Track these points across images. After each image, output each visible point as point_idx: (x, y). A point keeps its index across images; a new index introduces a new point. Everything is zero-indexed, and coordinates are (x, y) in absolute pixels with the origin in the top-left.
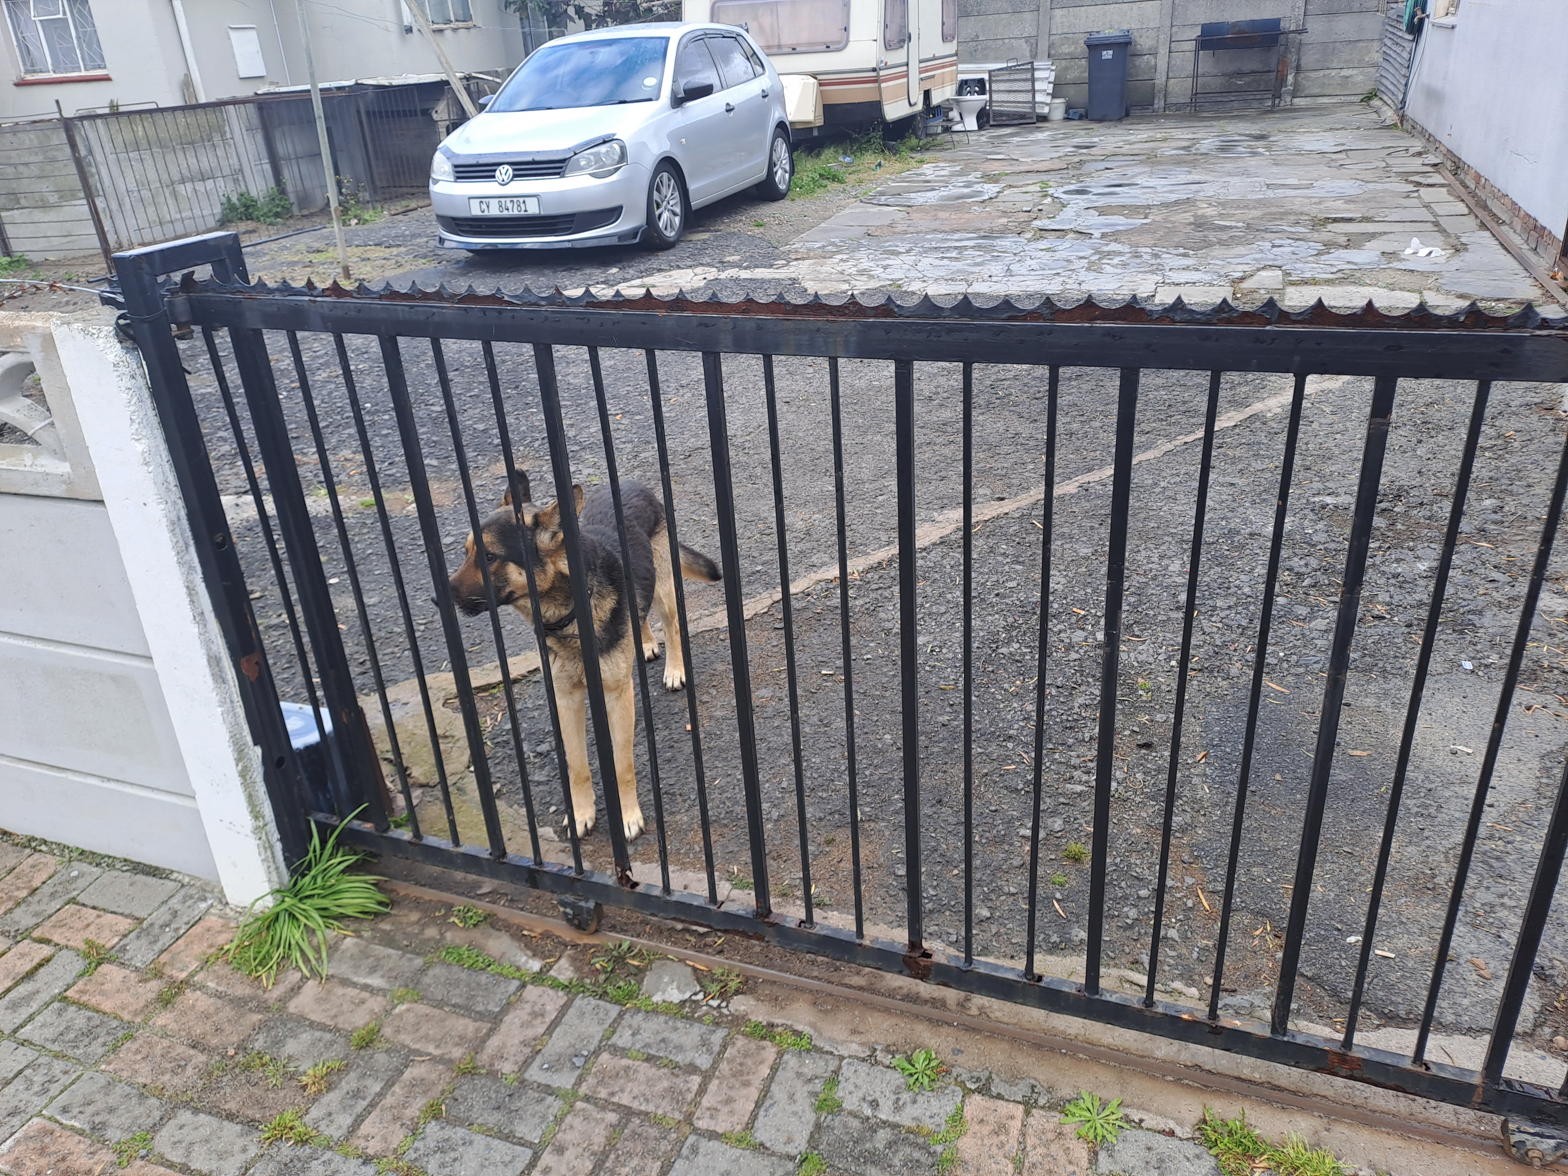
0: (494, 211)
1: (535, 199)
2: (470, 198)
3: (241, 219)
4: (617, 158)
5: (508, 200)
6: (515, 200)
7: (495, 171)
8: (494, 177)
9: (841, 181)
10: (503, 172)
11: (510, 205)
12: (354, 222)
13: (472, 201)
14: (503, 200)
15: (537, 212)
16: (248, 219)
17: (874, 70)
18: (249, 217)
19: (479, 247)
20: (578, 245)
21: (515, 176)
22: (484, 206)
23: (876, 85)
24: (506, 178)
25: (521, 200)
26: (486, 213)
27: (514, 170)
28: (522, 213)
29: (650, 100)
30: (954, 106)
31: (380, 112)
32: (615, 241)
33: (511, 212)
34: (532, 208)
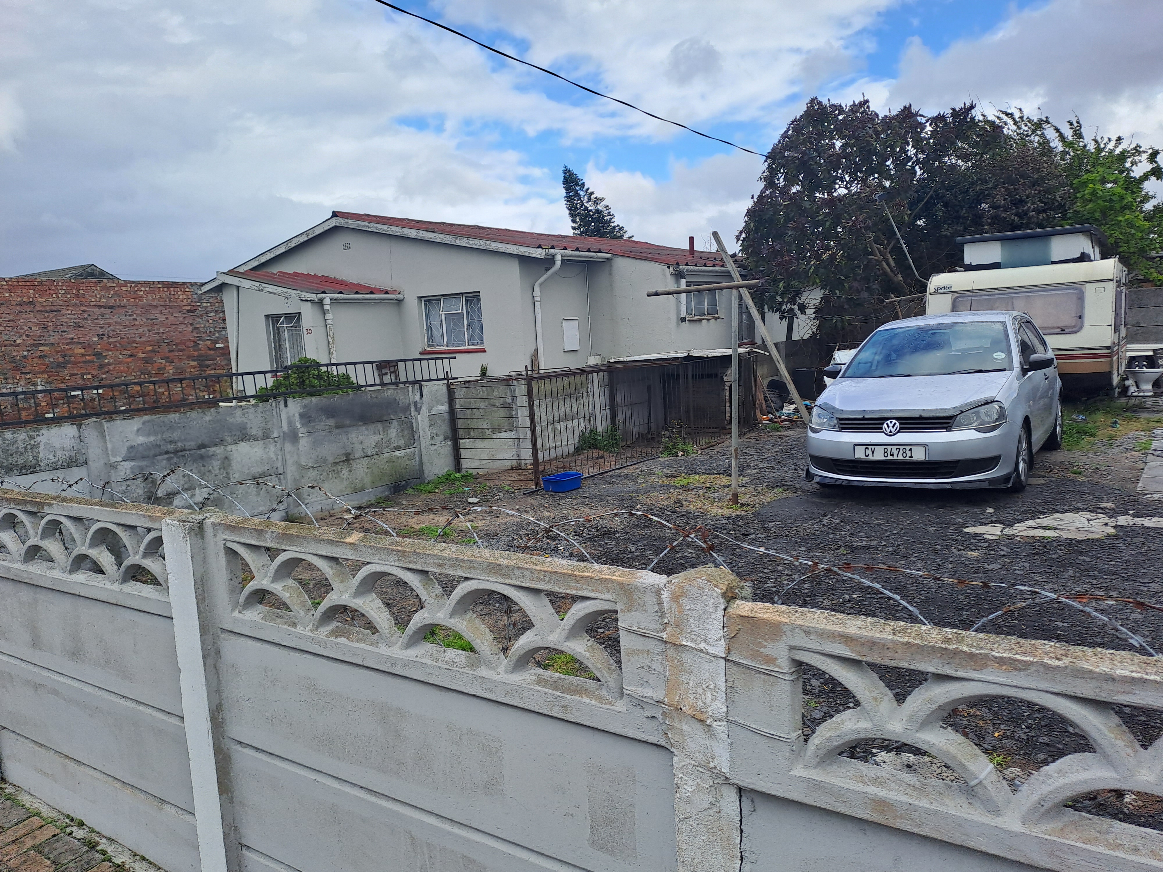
0: (879, 455)
1: (923, 448)
2: (855, 445)
3: (590, 448)
4: (995, 416)
5: (894, 448)
6: (901, 448)
7: (883, 424)
8: (881, 429)
10: (890, 426)
11: (895, 452)
12: (681, 453)
13: (856, 447)
14: (889, 448)
15: (923, 458)
16: (594, 448)
17: (1108, 348)
20: (958, 487)
21: (901, 428)
22: (869, 452)
23: (1109, 359)
24: (893, 430)
25: (908, 448)
26: (870, 457)
27: (900, 424)
28: (907, 458)
29: (1004, 370)
31: (699, 375)
33: (895, 458)
34: (919, 455)
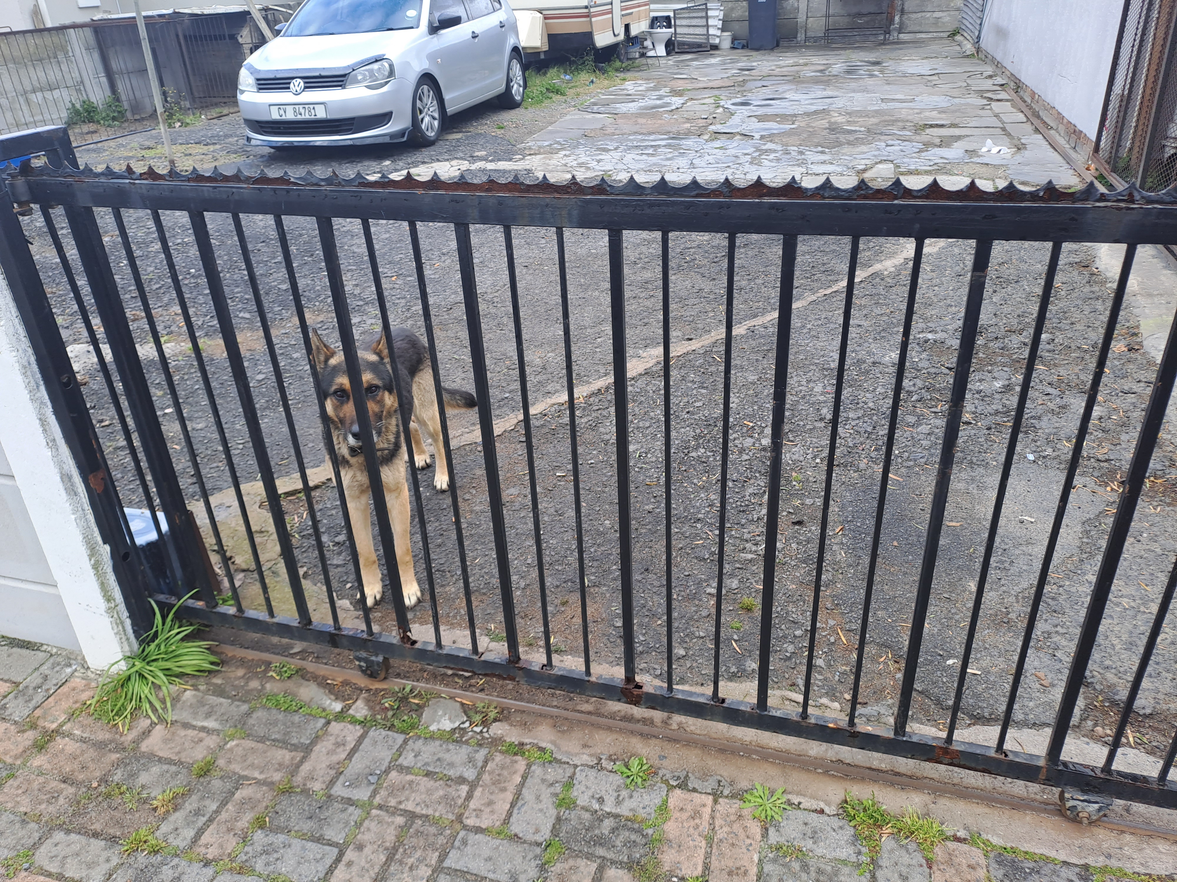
0: (290, 115)
1: (323, 106)
2: (270, 105)
3: (84, 121)
4: (387, 73)
5: (301, 107)
6: (307, 106)
7: (289, 83)
8: (289, 88)
9: (563, 94)
10: (297, 84)
11: (302, 111)
12: (178, 124)
13: (272, 107)
14: (297, 107)
15: (324, 116)
16: (90, 122)
17: (586, 7)
18: (91, 120)
19: (279, 144)
20: (358, 143)
21: (306, 87)
22: (282, 112)
23: (588, 19)
24: (298, 90)
25: (311, 106)
26: (284, 117)
27: (305, 83)
28: (313, 117)
29: (412, 28)
30: (648, 37)
31: (195, 37)
32: (387, 140)
33: (303, 117)
34: (321, 114)
